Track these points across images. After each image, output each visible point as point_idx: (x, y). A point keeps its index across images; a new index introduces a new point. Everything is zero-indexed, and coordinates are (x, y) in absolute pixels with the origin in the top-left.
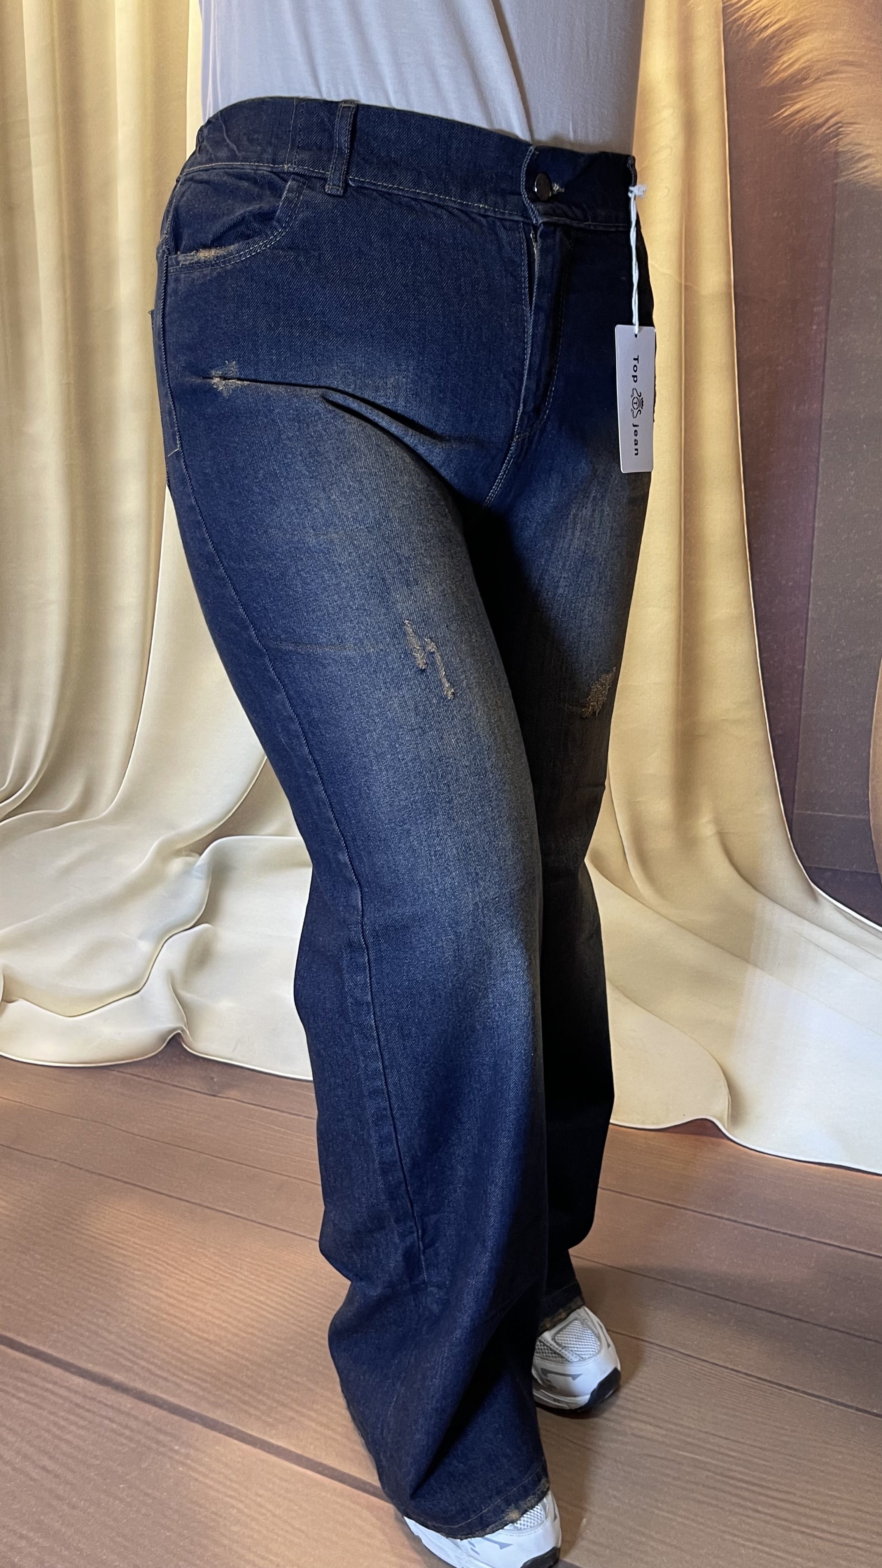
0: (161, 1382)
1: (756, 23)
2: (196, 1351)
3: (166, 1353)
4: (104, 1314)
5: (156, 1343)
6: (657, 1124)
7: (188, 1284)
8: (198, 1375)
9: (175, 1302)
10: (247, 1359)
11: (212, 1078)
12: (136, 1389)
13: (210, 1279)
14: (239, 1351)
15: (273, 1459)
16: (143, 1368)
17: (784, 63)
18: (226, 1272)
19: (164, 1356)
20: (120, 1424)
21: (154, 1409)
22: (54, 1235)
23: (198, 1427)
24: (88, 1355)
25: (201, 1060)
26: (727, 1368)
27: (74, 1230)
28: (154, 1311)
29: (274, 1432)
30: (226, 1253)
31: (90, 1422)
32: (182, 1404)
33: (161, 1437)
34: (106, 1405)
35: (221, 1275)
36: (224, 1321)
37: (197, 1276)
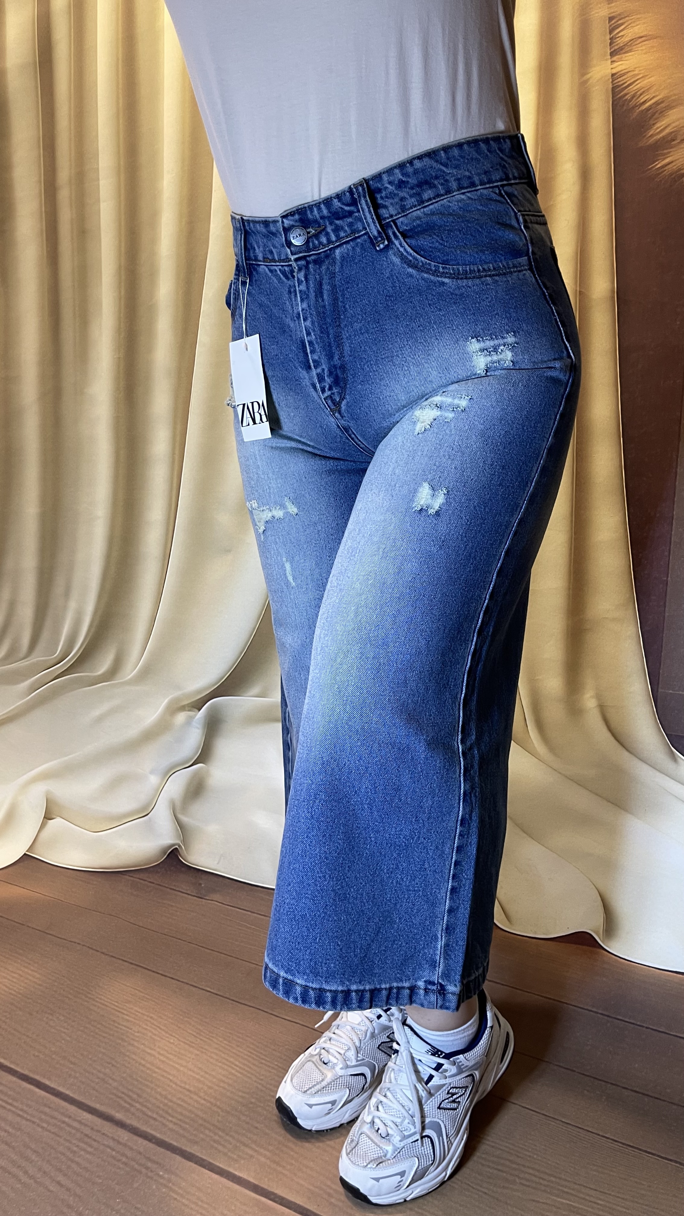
0: (152, 1122)
1: (637, 99)
2: (180, 1099)
3: (156, 1099)
4: (110, 1066)
5: (149, 1090)
6: (546, 934)
7: (176, 1045)
8: (180, 1117)
9: (164, 1059)
10: (219, 1107)
11: (200, 884)
12: (132, 1126)
13: (193, 1043)
14: (212, 1100)
15: (236, 1187)
16: (138, 1109)
17: (658, 128)
18: (205, 1037)
19: (154, 1101)
20: (118, 1152)
21: (145, 1142)
22: (75, 1002)
23: (178, 1158)
24: (96, 1097)
25: (192, 870)
26: (599, 1135)
27: (90, 998)
28: (148, 1065)
29: (237, 1165)
30: (206, 1022)
31: (96, 1149)
32: (167, 1140)
33: (149, 1164)
34: (108, 1137)
35: (201, 1040)
36: (202, 1076)
37: (182, 1040)
